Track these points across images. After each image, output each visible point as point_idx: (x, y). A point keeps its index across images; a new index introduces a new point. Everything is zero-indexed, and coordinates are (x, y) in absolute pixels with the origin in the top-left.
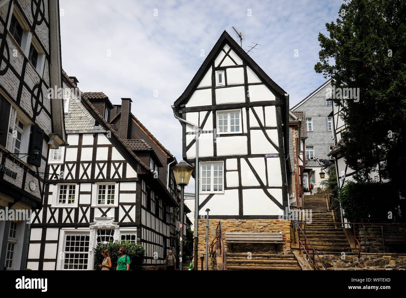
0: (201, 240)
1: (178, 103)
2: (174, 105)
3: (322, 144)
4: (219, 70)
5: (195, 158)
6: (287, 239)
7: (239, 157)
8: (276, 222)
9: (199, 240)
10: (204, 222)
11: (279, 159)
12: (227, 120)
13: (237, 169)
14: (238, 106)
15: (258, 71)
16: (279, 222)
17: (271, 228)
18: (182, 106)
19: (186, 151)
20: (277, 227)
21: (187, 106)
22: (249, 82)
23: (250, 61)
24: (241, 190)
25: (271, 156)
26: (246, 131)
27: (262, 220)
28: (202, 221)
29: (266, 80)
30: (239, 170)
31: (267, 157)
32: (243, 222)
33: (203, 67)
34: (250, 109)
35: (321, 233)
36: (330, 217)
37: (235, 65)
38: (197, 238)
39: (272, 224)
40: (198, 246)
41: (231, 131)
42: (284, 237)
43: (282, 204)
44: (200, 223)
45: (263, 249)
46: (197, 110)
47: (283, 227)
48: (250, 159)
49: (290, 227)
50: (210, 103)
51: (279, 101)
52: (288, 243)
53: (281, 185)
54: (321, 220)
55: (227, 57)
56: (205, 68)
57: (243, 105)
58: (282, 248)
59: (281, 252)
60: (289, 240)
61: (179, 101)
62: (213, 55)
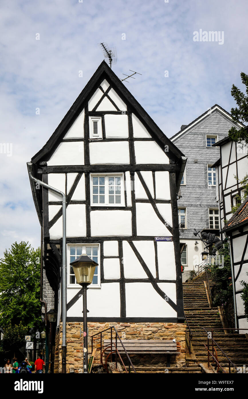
0: (70, 350)
1: (37, 159)
2: (31, 162)
3: (199, 206)
4: (94, 115)
5: (62, 238)
6: (182, 348)
7: (120, 239)
8: (168, 327)
9: (68, 350)
10: (74, 327)
11: (172, 243)
12: (104, 187)
13: (117, 255)
14: (120, 169)
15: (147, 123)
16: (172, 326)
17: (162, 334)
18: (43, 163)
19: (49, 228)
20: (169, 333)
21: (50, 163)
22: (135, 136)
23: (137, 107)
24: (123, 283)
25: (162, 239)
26: (130, 204)
27: (150, 324)
28: (72, 325)
29: (158, 135)
30: (120, 256)
31: (157, 241)
32: (126, 327)
33: (72, 110)
34: (136, 174)
35: (219, 341)
36: (216, 317)
37: (116, 110)
38: (65, 349)
39: (163, 329)
40: (67, 358)
41: (109, 203)
42: (178, 346)
43: (176, 303)
44: (68, 327)
45: (151, 360)
46: (64, 171)
47: (177, 332)
48: (135, 242)
49: (184, 333)
50: (81, 162)
51: (174, 165)
52: (182, 353)
53: (175, 279)
54: (204, 320)
55: (106, 98)
56: (75, 112)
57: (126, 167)
58: (175, 359)
59: (174, 365)
60: (183, 350)
61: (38, 156)
62: (87, 94)
